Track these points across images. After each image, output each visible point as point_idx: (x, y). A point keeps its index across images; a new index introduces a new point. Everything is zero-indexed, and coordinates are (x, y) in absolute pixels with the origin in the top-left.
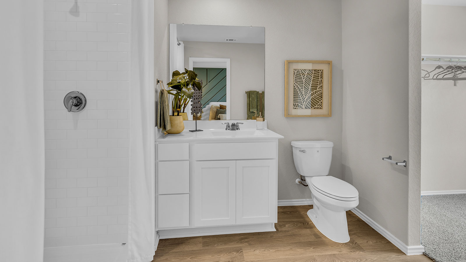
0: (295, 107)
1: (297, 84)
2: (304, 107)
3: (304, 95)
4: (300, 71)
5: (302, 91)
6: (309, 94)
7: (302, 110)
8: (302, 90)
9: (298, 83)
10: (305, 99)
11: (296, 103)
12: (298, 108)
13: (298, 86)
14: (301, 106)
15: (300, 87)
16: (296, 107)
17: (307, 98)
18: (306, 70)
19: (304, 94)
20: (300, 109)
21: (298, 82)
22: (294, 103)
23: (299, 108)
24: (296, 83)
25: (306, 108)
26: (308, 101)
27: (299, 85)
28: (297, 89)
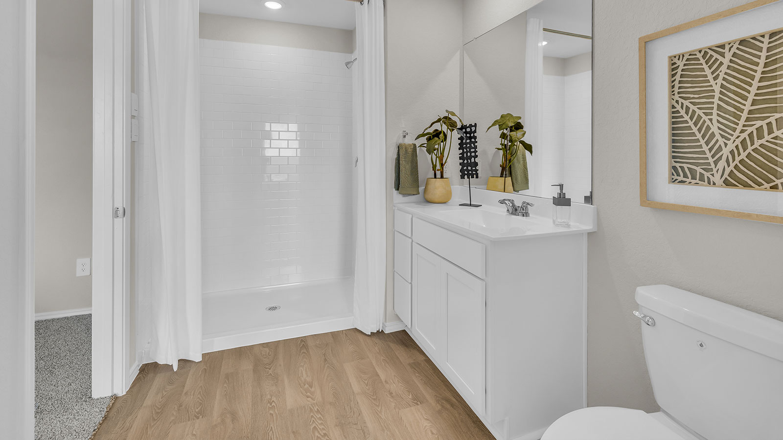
0: (681, 178)
1: (686, 103)
2: (717, 179)
3: (718, 137)
4: (699, 56)
5: (708, 123)
6: (742, 131)
7: (712, 189)
8: (711, 120)
9: (689, 98)
10: (726, 152)
11: (685, 166)
12: (694, 181)
13: (692, 107)
14: (706, 174)
15: (698, 112)
16: (685, 179)
17: (731, 146)
18: (727, 47)
19: (717, 132)
20: (702, 185)
21: (692, 96)
22: (677, 165)
23: (697, 181)
24: (681, 100)
25: (727, 183)
26: (738, 159)
27: (694, 104)
28: (687, 118)
